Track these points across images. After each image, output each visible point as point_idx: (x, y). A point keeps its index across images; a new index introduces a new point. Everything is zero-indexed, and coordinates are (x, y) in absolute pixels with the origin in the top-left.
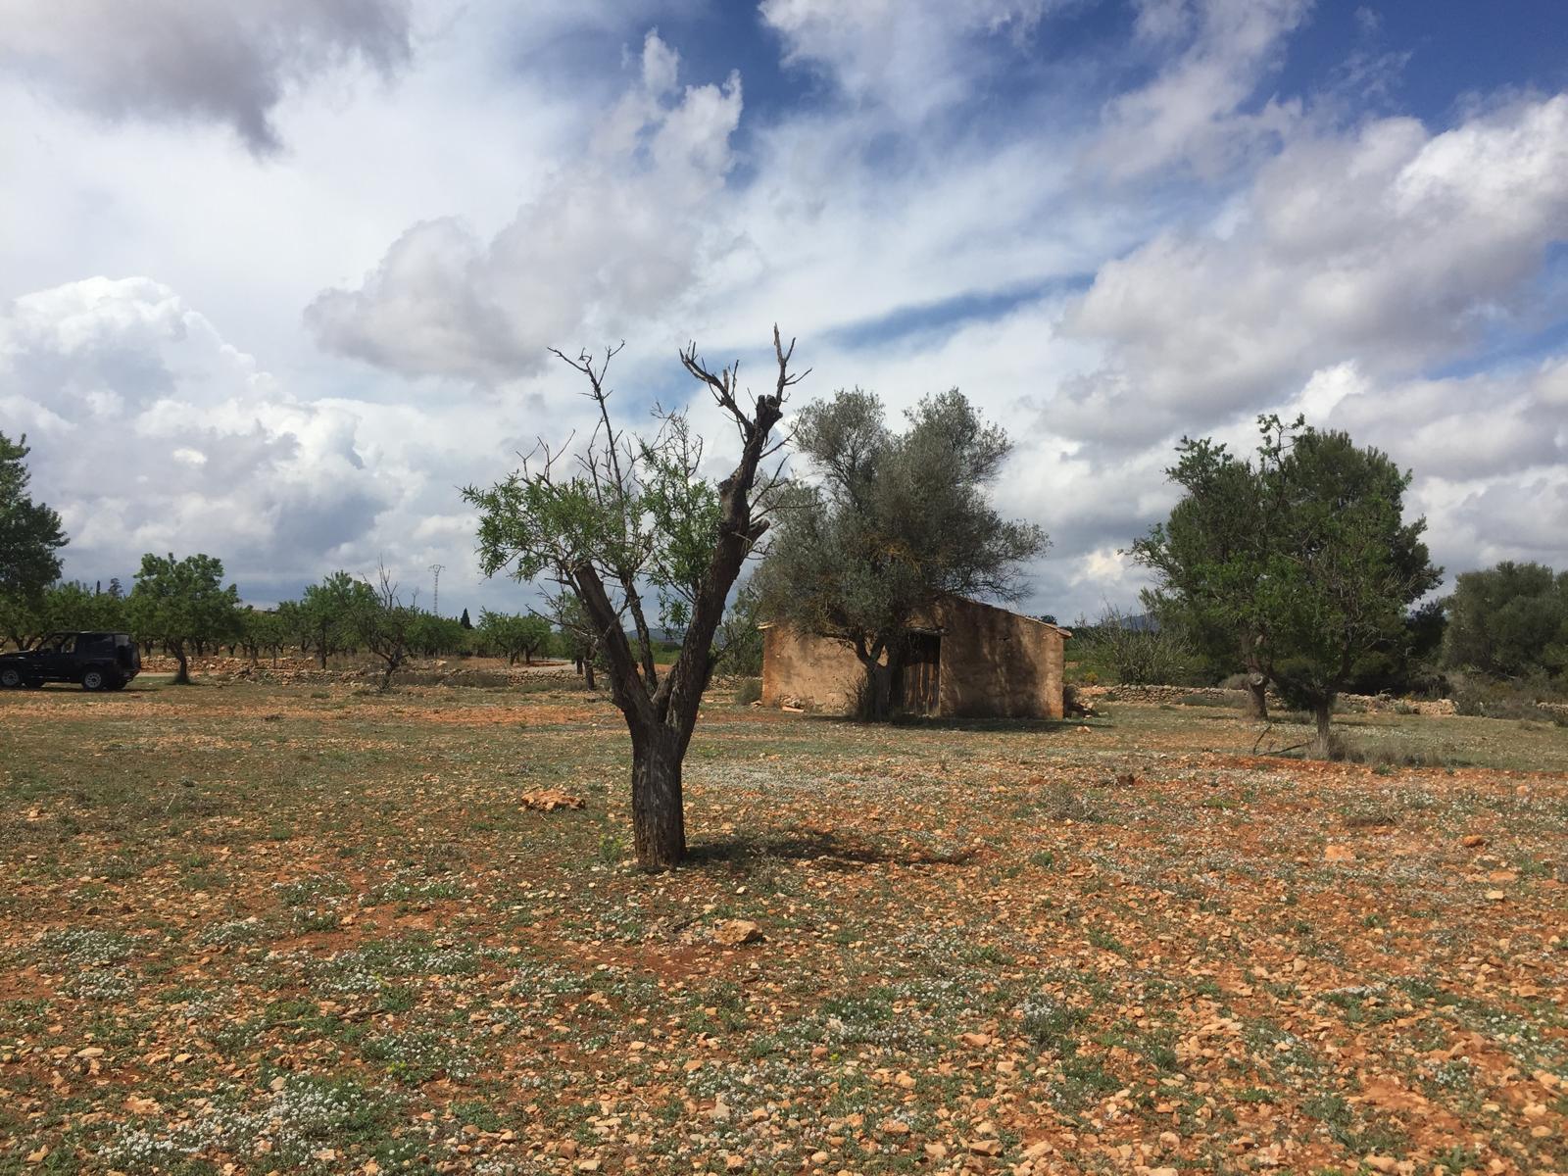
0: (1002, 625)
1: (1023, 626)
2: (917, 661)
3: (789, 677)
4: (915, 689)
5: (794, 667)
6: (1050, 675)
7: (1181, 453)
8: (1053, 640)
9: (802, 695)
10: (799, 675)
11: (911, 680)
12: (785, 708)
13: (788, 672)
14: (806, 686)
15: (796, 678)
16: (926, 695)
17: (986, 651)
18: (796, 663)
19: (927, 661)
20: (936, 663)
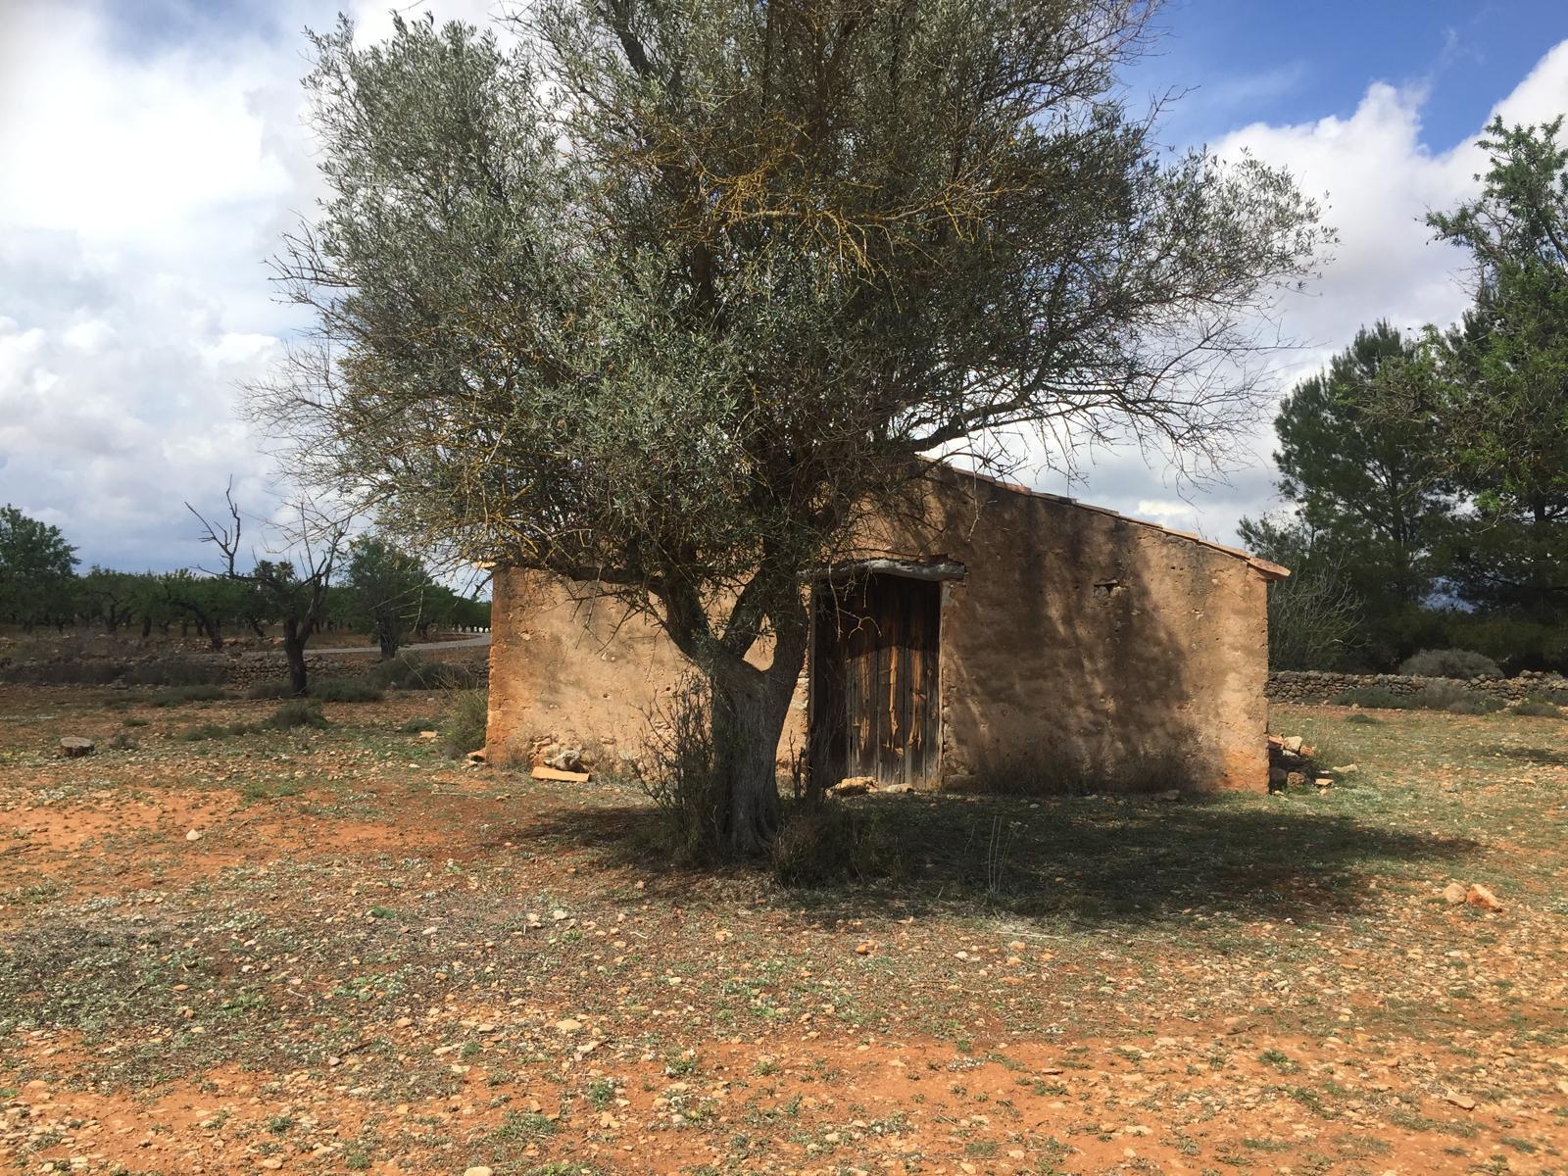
0: (1101, 547)
1: (1155, 554)
2: (879, 646)
3: (554, 690)
4: (877, 715)
5: (565, 665)
6: (1232, 680)
7: (1492, 152)
8: (1238, 588)
9: (585, 735)
10: (577, 684)
11: (866, 694)
12: (540, 772)
13: (553, 677)
14: (599, 711)
15: (570, 691)
16: (904, 731)
17: (1054, 612)
18: (573, 653)
19: (906, 643)
20: (931, 648)
